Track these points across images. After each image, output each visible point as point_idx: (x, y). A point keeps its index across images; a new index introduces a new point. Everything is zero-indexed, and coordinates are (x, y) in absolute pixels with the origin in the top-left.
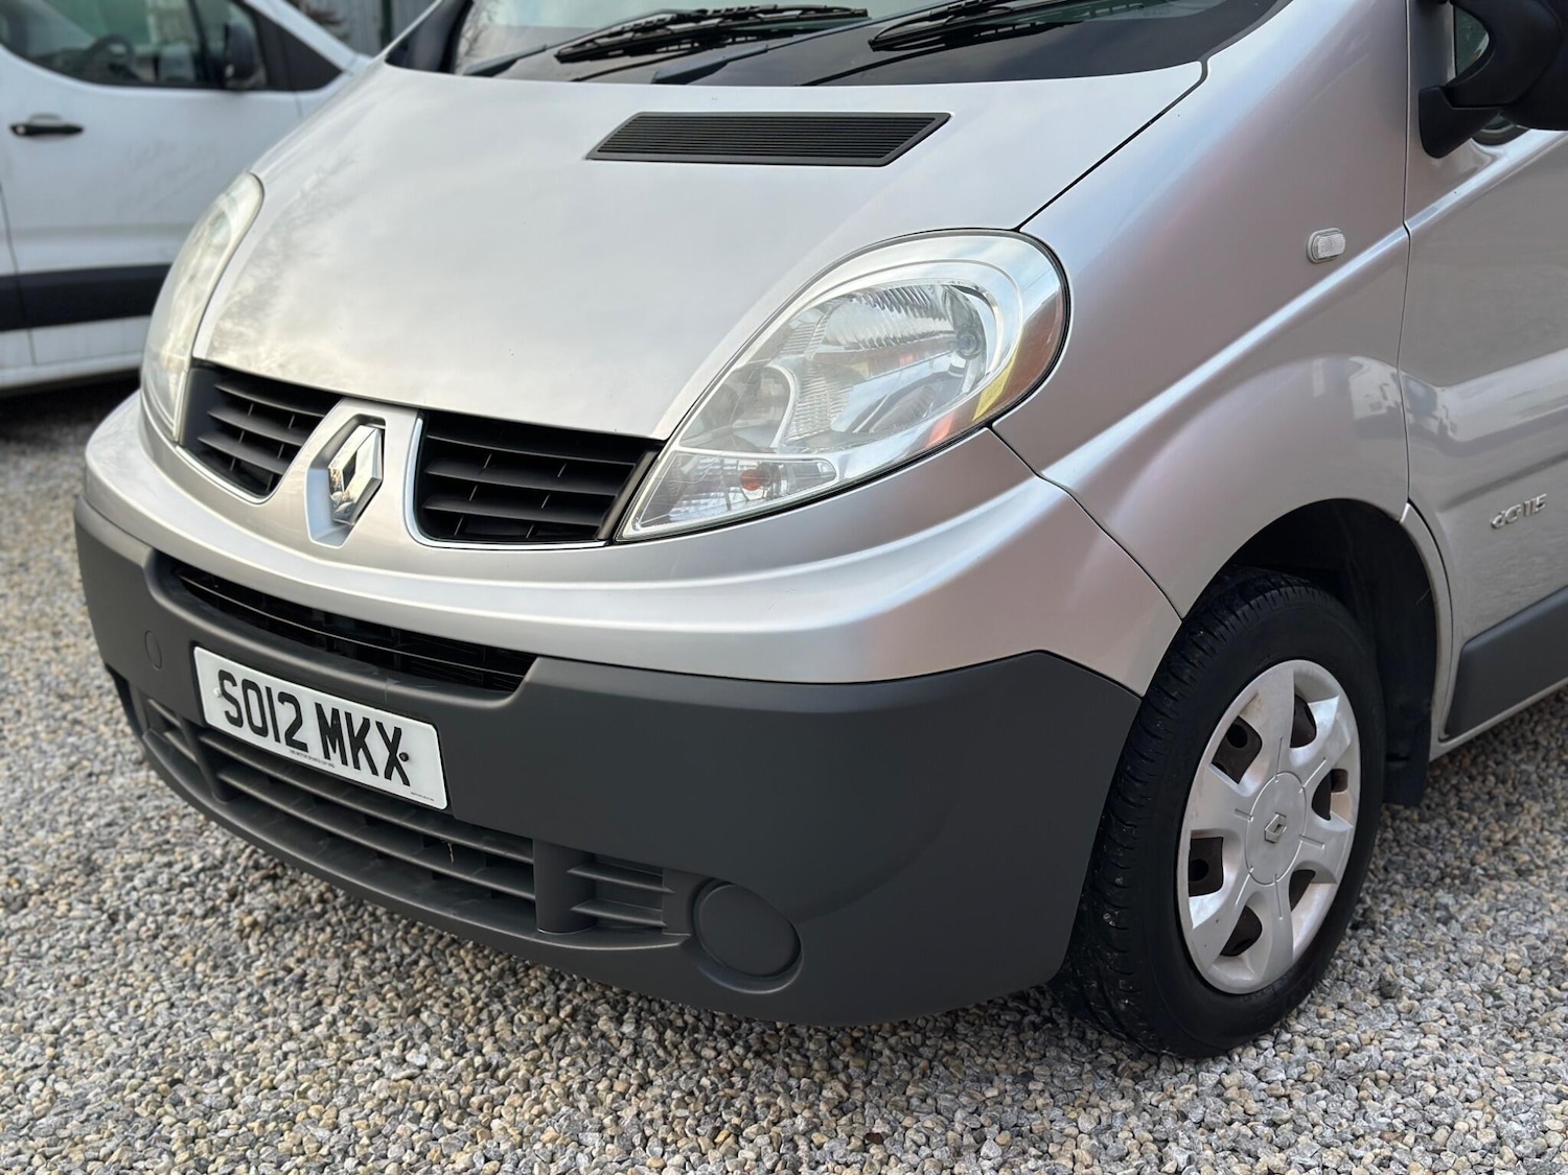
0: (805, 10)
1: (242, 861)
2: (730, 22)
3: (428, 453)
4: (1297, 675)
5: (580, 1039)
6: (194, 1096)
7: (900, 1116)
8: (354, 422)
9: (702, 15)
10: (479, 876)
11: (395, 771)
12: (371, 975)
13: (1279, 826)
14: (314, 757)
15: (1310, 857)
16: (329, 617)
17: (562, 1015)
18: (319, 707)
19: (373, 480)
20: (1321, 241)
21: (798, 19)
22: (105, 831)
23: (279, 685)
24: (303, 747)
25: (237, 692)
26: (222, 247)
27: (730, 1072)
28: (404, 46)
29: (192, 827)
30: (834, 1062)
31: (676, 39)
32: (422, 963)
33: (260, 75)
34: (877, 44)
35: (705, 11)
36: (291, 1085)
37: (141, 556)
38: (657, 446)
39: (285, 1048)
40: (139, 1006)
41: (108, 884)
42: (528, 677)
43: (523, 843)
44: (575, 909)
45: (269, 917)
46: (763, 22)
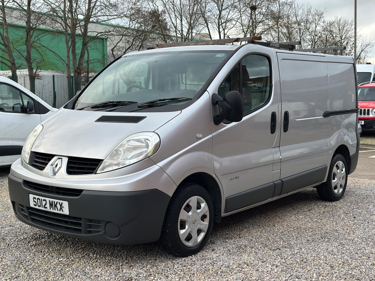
0: (129, 102)
1: (30, 238)
2: (117, 103)
3: (69, 163)
4: (197, 198)
5: (87, 257)
6: (25, 264)
7: (136, 264)
8: (57, 159)
9: (113, 102)
10: (73, 226)
11: (61, 210)
12: (53, 251)
13: (195, 221)
14: (48, 209)
15: (200, 227)
16: (52, 187)
17: (84, 254)
18: (50, 201)
19: (60, 167)
20: (198, 135)
21: (127, 103)
22: (6, 234)
23: (43, 198)
24: (46, 208)
25: (36, 201)
26: (36, 136)
27: (110, 260)
28: (66, 105)
29: (21, 234)
30: (127, 259)
31: (110, 105)
32: (61, 249)
33: (34, 111)
34: (138, 107)
35: (114, 102)
36: (40, 263)
37: (21, 181)
38: (103, 160)
39: (39, 259)
40: (14, 255)
41: (7, 241)
42: (82, 193)
43: (80, 219)
44: (88, 229)
45: (35, 244)
46: (122, 103)
